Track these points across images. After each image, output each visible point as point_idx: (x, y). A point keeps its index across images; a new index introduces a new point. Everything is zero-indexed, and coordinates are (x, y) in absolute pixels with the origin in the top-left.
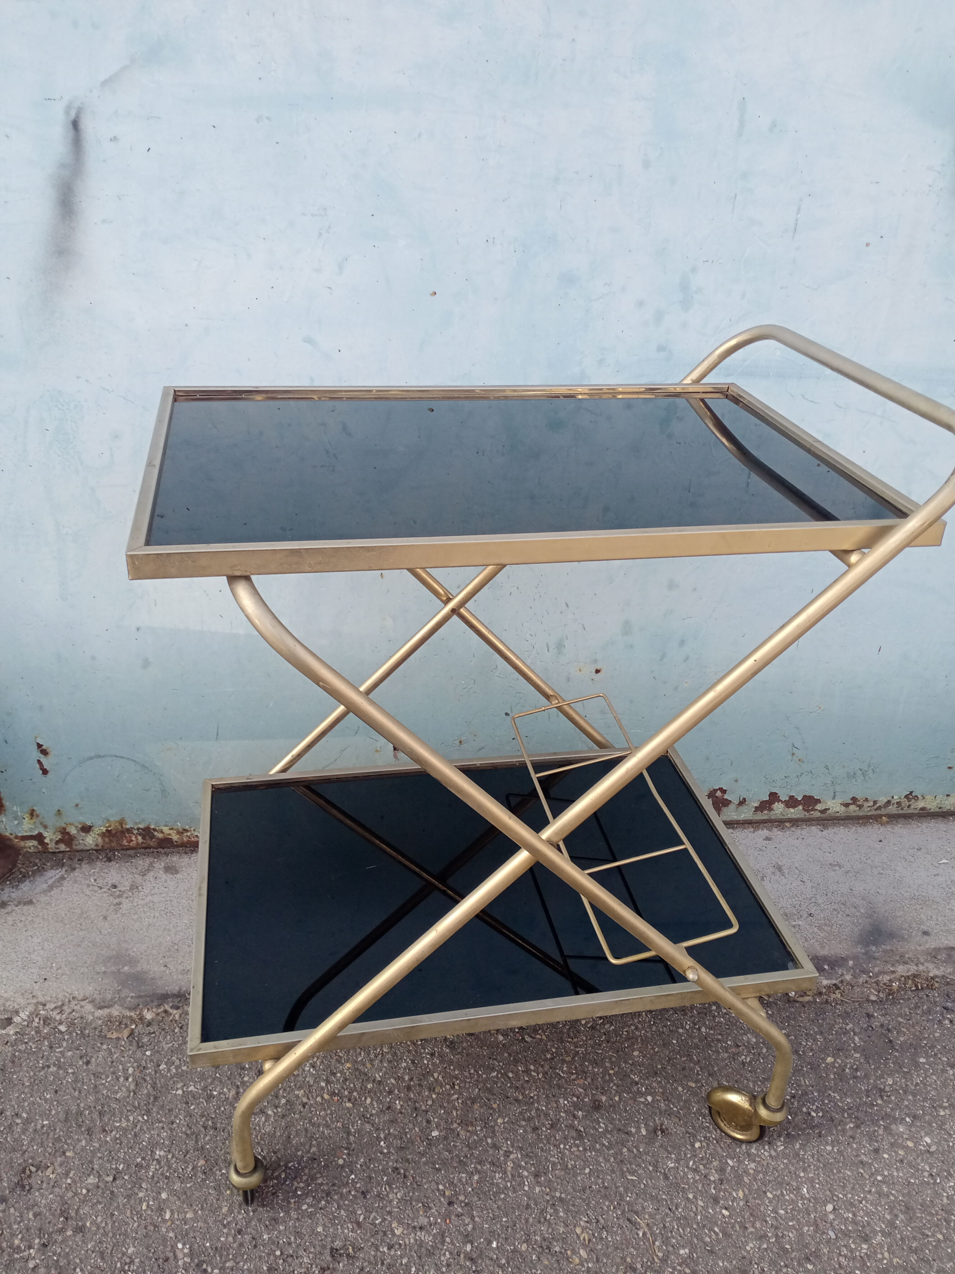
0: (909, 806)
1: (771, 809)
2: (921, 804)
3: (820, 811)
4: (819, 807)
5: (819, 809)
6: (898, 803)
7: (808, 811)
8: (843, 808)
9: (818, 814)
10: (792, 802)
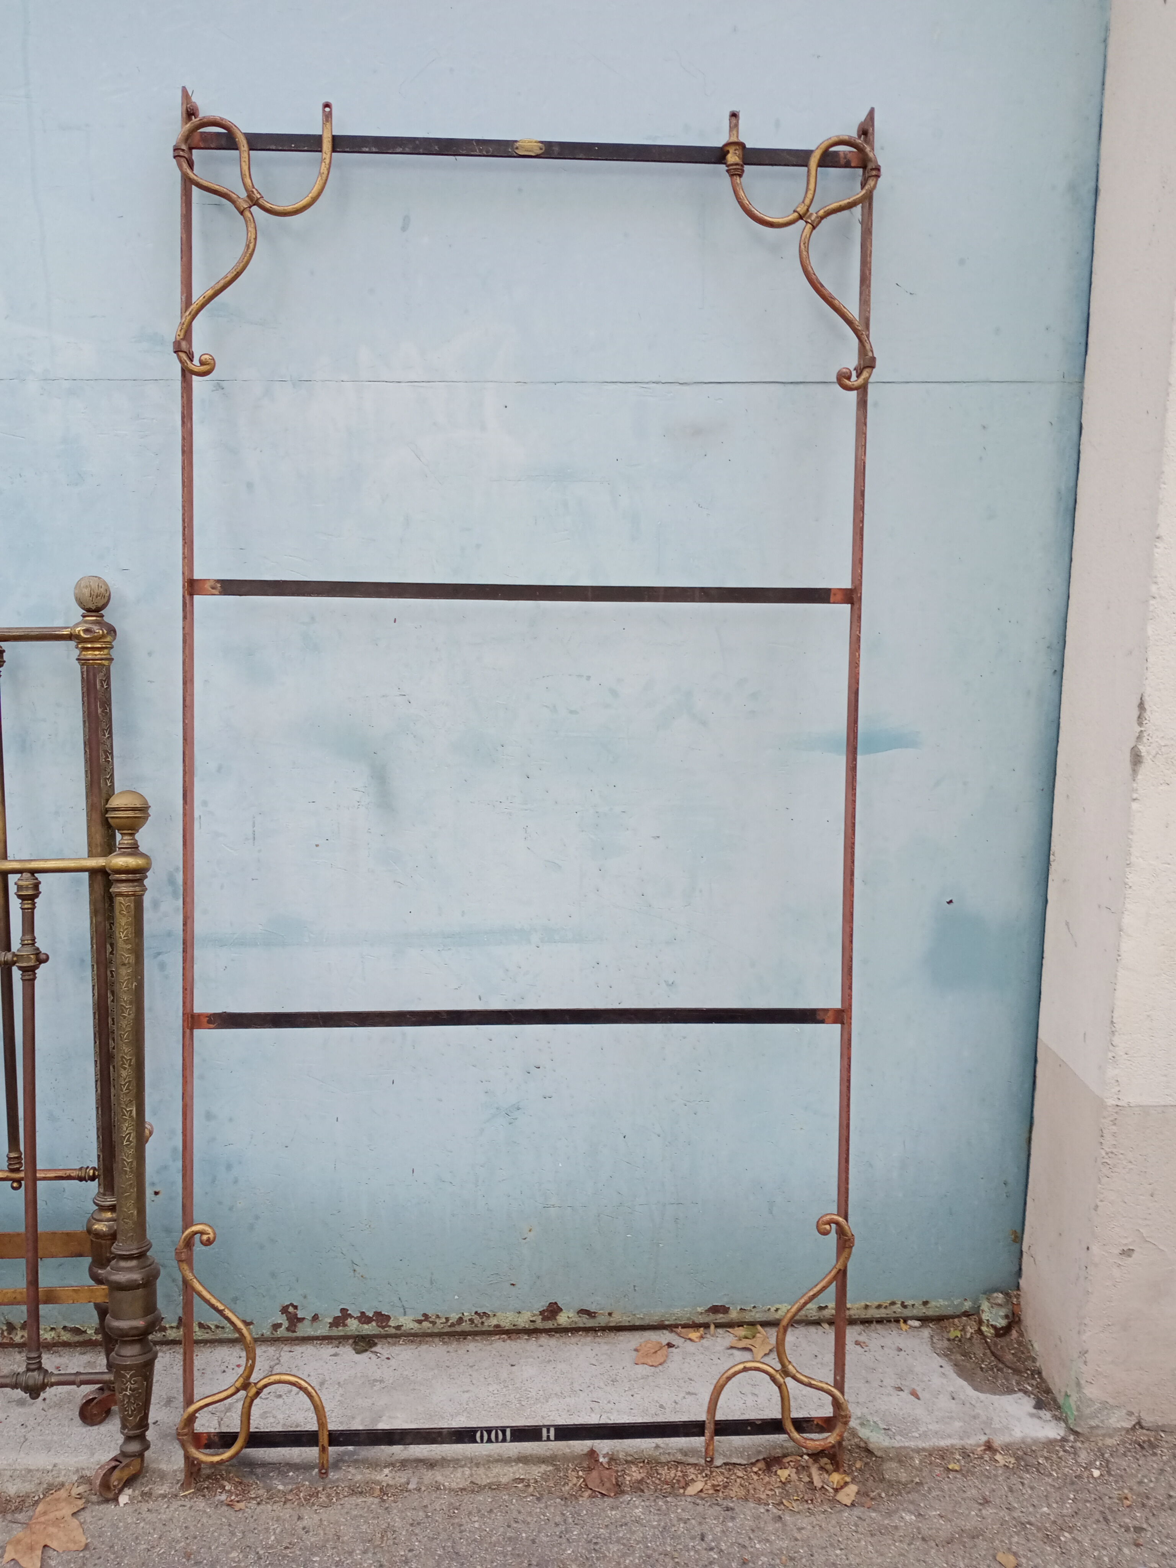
0: (482, 1323)
1: (345, 1325)
2: (494, 1322)
3: (394, 1327)
4: (392, 1323)
5: (393, 1325)
6: (470, 1320)
7: (383, 1327)
8: (417, 1325)
9: (393, 1331)
10: (364, 1319)
